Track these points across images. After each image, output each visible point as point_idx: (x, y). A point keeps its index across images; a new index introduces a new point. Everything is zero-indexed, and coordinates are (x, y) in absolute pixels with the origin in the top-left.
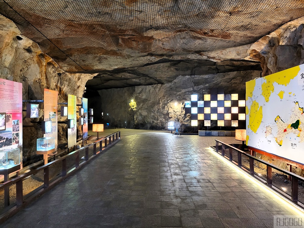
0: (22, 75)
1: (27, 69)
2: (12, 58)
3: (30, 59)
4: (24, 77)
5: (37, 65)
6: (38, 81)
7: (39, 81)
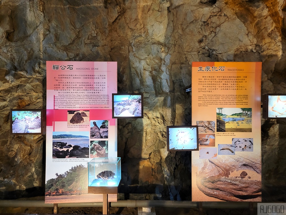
0: (207, 48)
1: (213, 34)
2: (166, 26)
3: (216, 15)
4: (211, 50)
5: (238, 21)
6: (255, 51)
7: (257, 48)
